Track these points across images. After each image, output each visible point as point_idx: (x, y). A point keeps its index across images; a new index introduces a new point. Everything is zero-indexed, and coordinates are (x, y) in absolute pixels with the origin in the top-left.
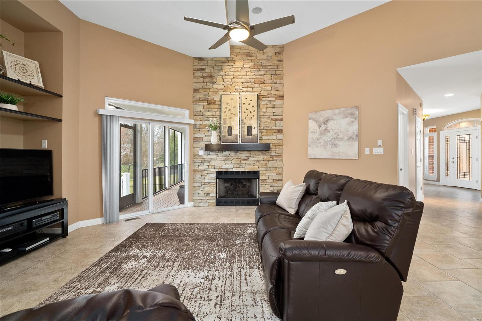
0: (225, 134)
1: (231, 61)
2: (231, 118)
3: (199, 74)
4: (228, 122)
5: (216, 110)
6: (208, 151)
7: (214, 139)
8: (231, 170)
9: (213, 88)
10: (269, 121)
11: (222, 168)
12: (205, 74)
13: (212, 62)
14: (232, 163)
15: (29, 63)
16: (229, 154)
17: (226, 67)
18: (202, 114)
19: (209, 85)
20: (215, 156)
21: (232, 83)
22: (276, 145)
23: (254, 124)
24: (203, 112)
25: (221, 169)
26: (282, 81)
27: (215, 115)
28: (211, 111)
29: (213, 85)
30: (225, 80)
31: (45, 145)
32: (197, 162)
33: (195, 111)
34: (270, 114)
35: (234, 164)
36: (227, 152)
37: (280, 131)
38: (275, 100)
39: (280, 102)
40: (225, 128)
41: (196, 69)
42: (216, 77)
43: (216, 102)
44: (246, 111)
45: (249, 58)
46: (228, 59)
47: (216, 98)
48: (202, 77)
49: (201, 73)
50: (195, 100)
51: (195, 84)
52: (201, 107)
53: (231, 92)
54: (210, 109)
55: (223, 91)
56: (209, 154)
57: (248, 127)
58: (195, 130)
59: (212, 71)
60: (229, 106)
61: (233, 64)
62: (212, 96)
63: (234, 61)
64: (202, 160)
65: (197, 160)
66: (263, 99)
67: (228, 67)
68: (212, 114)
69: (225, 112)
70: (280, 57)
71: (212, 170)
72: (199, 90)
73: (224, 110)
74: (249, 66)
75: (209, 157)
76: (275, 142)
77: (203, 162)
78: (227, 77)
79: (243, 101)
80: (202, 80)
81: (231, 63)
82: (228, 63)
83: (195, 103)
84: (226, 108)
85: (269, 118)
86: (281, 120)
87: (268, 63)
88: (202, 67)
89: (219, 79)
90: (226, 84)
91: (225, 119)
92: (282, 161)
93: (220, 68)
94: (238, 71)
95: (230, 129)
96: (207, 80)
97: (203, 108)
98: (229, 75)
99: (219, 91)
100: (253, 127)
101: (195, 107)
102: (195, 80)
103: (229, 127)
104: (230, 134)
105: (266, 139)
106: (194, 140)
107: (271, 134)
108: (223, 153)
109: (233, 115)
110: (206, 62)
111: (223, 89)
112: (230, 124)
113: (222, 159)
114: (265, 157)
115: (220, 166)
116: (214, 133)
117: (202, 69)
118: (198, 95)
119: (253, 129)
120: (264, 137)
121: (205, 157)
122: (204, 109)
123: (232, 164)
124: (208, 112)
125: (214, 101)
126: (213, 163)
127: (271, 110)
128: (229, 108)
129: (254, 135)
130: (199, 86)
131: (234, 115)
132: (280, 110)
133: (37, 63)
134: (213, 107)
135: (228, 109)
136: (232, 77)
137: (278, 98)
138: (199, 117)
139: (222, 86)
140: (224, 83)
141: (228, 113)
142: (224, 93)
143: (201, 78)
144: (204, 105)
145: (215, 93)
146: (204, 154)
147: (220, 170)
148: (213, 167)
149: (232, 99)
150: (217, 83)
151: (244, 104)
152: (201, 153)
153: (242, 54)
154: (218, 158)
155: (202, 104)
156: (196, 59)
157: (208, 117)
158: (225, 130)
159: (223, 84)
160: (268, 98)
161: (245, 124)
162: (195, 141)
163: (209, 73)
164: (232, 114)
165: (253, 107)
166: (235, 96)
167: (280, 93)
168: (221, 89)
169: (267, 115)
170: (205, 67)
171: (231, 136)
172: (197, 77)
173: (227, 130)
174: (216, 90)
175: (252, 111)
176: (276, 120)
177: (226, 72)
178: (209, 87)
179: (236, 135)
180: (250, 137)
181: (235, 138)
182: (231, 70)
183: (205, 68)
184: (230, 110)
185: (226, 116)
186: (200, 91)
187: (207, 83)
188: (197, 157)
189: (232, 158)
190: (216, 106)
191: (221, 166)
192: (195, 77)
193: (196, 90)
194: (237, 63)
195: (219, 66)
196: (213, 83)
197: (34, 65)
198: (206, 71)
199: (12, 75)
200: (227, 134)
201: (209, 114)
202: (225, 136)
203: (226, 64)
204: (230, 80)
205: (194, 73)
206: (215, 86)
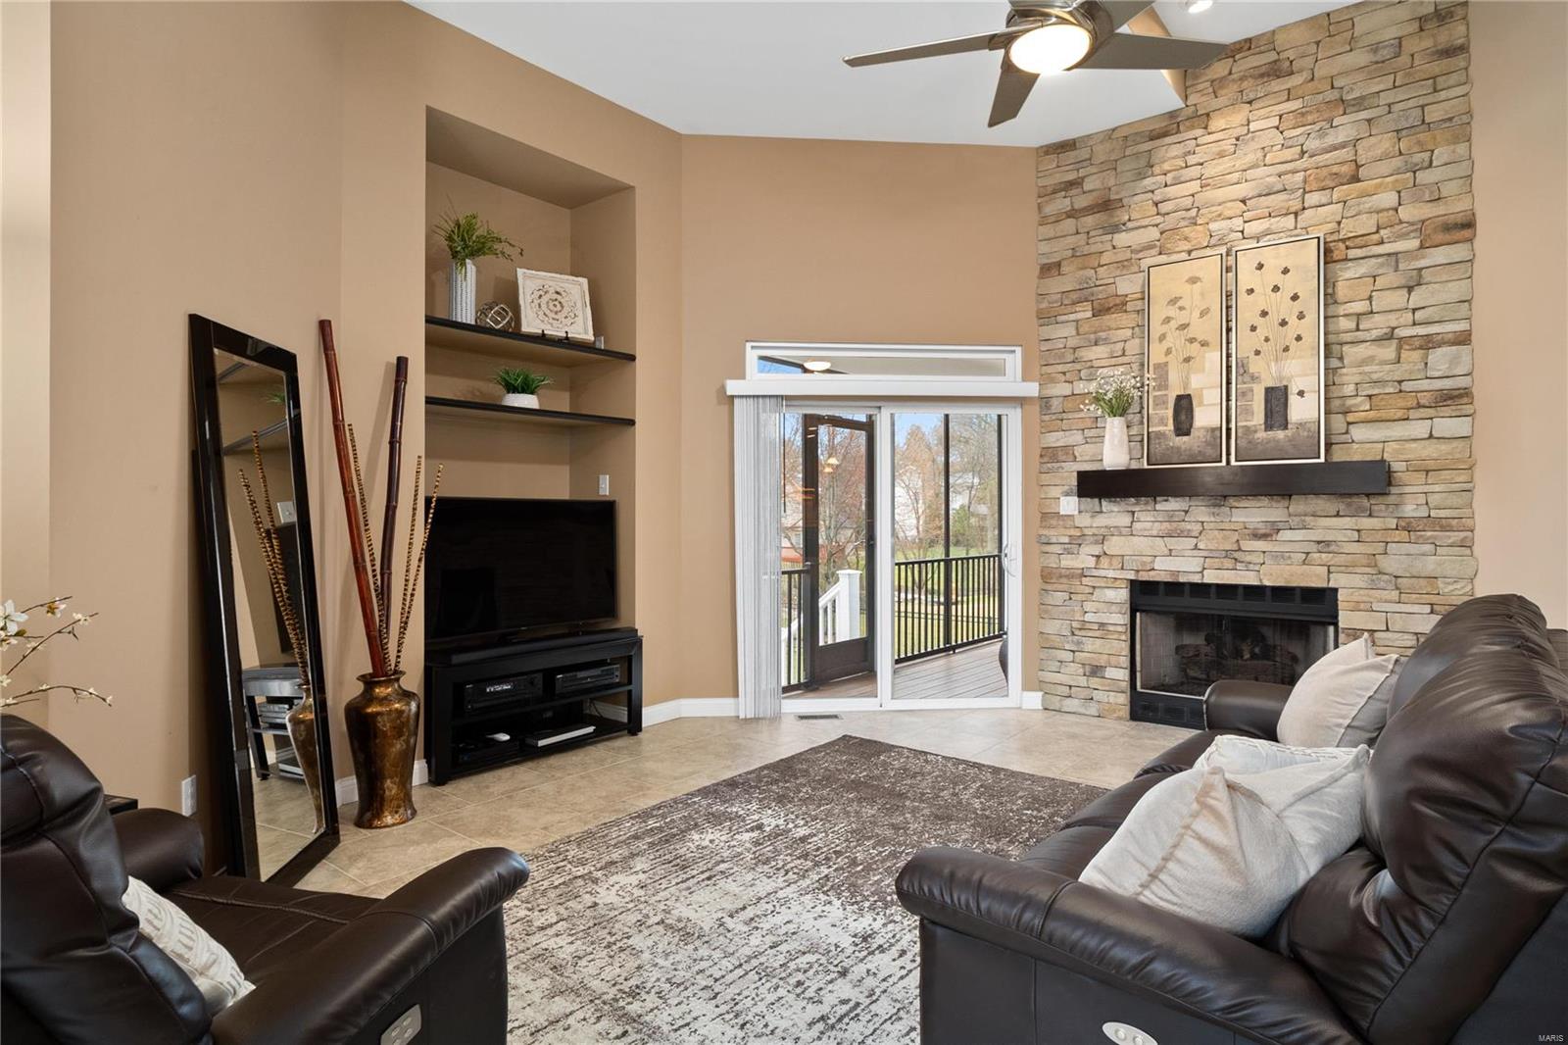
0: (1161, 428)
1: (1187, 123)
2: (1187, 360)
3: (1062, 203)
4: (1174, 376)
5: (1129, 332)
6: (1096, 500)
7: (1114, 452)
8: (1196, 579)
9: (1114, 247)
10: (1388, 351)
11: (1153, 569)
12: (1082, 202)
13: (1108, 145)
14: (1196, 547)
15: (567, 286)
16: (1186, 512)
17: (1170, 153)
18: (1070, 358)
19: (1098, 239)
20: (1126, 520)
21: (1194, 212)
22: (1431, 465)
23: (1303, 375)
24: (1075, 349)
25: (1152, 573)
26: (1461, 149)
27: (1124, 355)
28: (1106, 341)
29: (1116, 236)
30: (1164, 208)
31: (605, 489)
32: (1054, 540)
33: (1045, 346)
34: (1392, 320)
35: (1205, 554)
36: (1174, 504)
37: (1454, 398)
38: (1422, 247)
39: (1458, 252)
40: (1161, 402)
41: (1050, 189)
42: (1125, 201)
43: (1125, 304)
44: (1259, 321)
45: (1277, 85)
46: (1177, 117)
47: (1128, 286)
48: (1072, 214)
49: (1067, 201)
50: (1044, 305)
51: (1044, 247)
52: (1070, 330)
53: (1189, 252)
54: (1103, 335)
55: (1154, 251)
56: (1101, 512)
57: (1269, 391)
58: (1047, 418)
59: (1112, 182)
60: (1181, 308)
61: (1198, 132)
62: (1112, 280)
63: (1203, 119)
64: (1073, 532)
65: (1052, 532)
66: (1352, 253)
67: (1176, 150)
68: (1112, 352)
69: (1162, 338)
70: (1455, 33)
71: (1111, 574)
72: (1059, 265)
73: (1157, 329)
74: (1275, 121)
75: (1101, 521)
76: (1425, 454)
77: (1077, 541)
78: (1171, 191)
79: (1247, 276)
80: (1069, 225)
81: (1192, 127)
82: (1178, 132)
83: (1046, 317)
84: (1168, 320)
85: (1390, 336)
86: (1463, 339)
87: (1379, 83)
88: (1071, 176)
89: (1139, 207)
90: (1169, 222)
91: (1162, 368)
92: (1466, 545)
93: (1143, 162)
94: (1221, 155)
95: (1184, 406)
96: (1089, 221)
97: (1074, 333)
98: (1182, 179)
99: (1140, 255)
100: (1293, 389)
101: (1047, 331)
102: (1047, 231)
103: (1179, 398)
104: (1183, 425)
105: (1364, 442)
106: (1041, 456)
107: (1400, 414)
108: (1158, 507)
109: (1196, 345)
110: (1084, 154)
111: (1154, 246)
112: (1186, 385)
113: (1155, 533)
114: (1366, 523)
115: (1144, 559)
116: (1115, 428)
117: (1072, 184)
118: (1056, 285)
119: (1293, 399)
120: (1358, 433)
121: (1084, 521)
122: (1078, 334)
123: (1196, 553)
124: (1096, 345)
125: (1118, 301)
126: (1115, 545)
127: (1398, 298)
128: (1182, 318)
129: (1301, 425)
130: (1058, 250)
131: (1204, 344)
132: (1455, 291)
133: (584, 281)
134: (1114, 326)
135: (1173, 324)
136: (1195, 186)
137: (1440, 237)
138: (1060, 368)
139: (1154, 233)
140: (1159, 219)
141: (1175, 340)
142: (1163, 259)
143: (1069, 217)
144: (1077, 321)
145: (1123, 265)
146: (1080, 512)
147: (1144, 577)
148: (1116, 563)
149: (1193, 280)
150: (1130, 225)
151: (1251, 291)
152: (1069, 505)
153: (1242, 79)
154: (1137, 525)
155: (1072, 317)
156: (1047, 153)
157: (1096, 364)
158: (1161, 412)
159: (1157, 225)
160: (1382, 243)
161: (1254, 378)
162: (1045, 459)
163: (1094, 194)
164: (1192, 340)
165: (1295, 298)
166: (1209, 268)
167: (1456, 208)
168: (1149, 247)
169: (1378, 325)
170: (1082, 173)
171: (1188, 433)
172: (1053, 219)
173: (1170, 412)
174: (1128, 255)
175: (1293, 320)
176: (1428, 343)
177: (1170, 171)
178: (1099, 247)
179: (1213, 430)
180: (1280, 434)
181: (1207, 443)
182: (1192, 160)
183: (1083, 178)
184: (1184, 327)
185: (1168, 352)
186: (1065, 269)
187: (1092, 234)
188: (1054, 522)
189: (1199, 527)
190: (1128, 320)
191: (1149, 559)
192: (1043, 221)
193: (1049, 269)
194: (1217, 123)
195: (1136, 155)
196: (1115, 229)
197: (576, 289)
198: (1087, 186)
199: (530, 324)
200: (1171, 426)
201: (1097, 353)
202: (1160, 435)
203: (1168, 140)
204: (1188, 202)
205: (1040, 207)
206: (1122, 239)
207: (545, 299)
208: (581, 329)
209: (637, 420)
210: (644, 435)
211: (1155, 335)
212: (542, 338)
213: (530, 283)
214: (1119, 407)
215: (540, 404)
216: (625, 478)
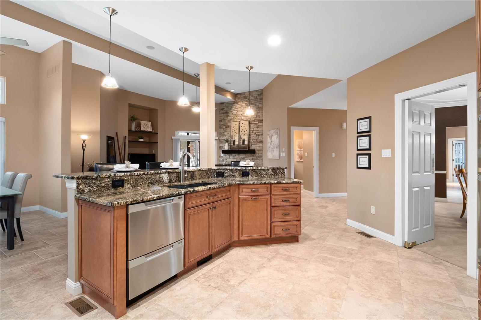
2: (235, 135)
3: (222, 112)
5: (229, 131)
7: (226, 148)
10: (255, 136)
13: (227, 104)
15: (148, 123)
17: (234, 106)
20: (229, 157)
22: (259, 150)
23: (246, 138)
24: (223, 132)
26: (262, 111)
27: (229, 134)
30: (233, 114)
31: (154, 152)
33: (220, 132)
34: (255, 132)
36: (234, 155)
37: (261, 142)
38: (258, 123)
39: (261, 124)
40: (232, 141)
41: (220, 109)
42: (229, 112)
43: (229, 127)
44: (242, 131)
45: (245, 100)
47: (229, 124)
48: (223, 113)
49: (222, 111)
50: (220, 126)
51: (220, 117)
52: (222, 130)
53: (236, 120)
54: (226, 131)
57: (243, 140)
58: (220, 142)
59: (228, 109)
60: (234, 128)
61: (237, 104)
62: (227, 123)
63: (238, 103)
64: (223, 159)
65: (221, 159)
66: (252, 123)
67: (235, 106)
70: (261, 97)
72: (221, 120)
73: (232, 131)
74: (245, 104)
75: (226, 157)
76: (259, 149)
77: (223, 160)
78: (234, 112)
79: (241, 125)
83: (220, 128)
84: (233, 130)
85: (255, 134)
86: (262, 135)
87: (255, 101)
88: (223, 108)
89: (230, 114)
90: (234, 116)
91: (232, 136)
92: (262, 160)
94: (239, 108)
95: (234, 141)
96: (225, 114)
100: (245, 140)
101: (220, 130)
102: (220, 115)
103: (234, 140)
104: (234, 144)
105: (253, 147)
106: (220, 147)
107: (256, 144)
110: (224, 105)
112: (235, 139)
114: (253, 157)
116: (227, 144)
117: (223, 109)
118: (222, 123)
119: (245, 141)
120: (253, 146)
121: (224, 157)
122: (224, 130)
126: (228, 160)
127: (255, 129)
129: (246, 145)
131: (237, 133)
132: (261, 129)
133: (150, 122)
135: (234, 130)
136: (236, 111)
137: (260, 122)
138: (222, 135)
139: (232, 117)
140: (233, 115)
142: (233, 121)
144: (223, 128)
145: (229, 121)
149: (236, 124)
150: (230, 116)
151: (241, 127)
152: (222, 155)
153: (242, 98)
156: (220, 104)
157: (226, 135)
160: (255, 122)
161: (241, 138)
164: (235, 133)
165: (246, 128)
166: (237, 123)
167: (261, 118)
168: (232, 119)
169: (254, 132)
170: (224, 108)
173: (233, 142)
174: (229, 120)
175: (245, 131)
176: (259, 135)
177: (234, 109)
178: (226, 118)
179: (237, 145)
180: (244, 146)
181: (237, 147)
182: (236, 108)
185: (233, 134)
186: (222, 121)
187: (225, 116)
188: (221, 157)
189: (236, 158)
190: (229, 129)
192: (220, 114)
193: (220, 121)
194: (239, 104)
195: (231, 106)
196: (228, 116)
197: (149, 123)
198: (225, 110)
199: (143, 129)
200: (233, 144)
201: (226, 133)
202: (232, 145)
203: (234, 105)
204: (236, 114)
205: (219, 112)
206: (229, 118)
207: (145, 125)
208: (150, 129)
209: (158, 142)
210: (158, 143)
211: (231, 132)
212: (144, 131)
213: (142, 123)
214: (227, 141)
215: (144, 140)
216: (157, 151)
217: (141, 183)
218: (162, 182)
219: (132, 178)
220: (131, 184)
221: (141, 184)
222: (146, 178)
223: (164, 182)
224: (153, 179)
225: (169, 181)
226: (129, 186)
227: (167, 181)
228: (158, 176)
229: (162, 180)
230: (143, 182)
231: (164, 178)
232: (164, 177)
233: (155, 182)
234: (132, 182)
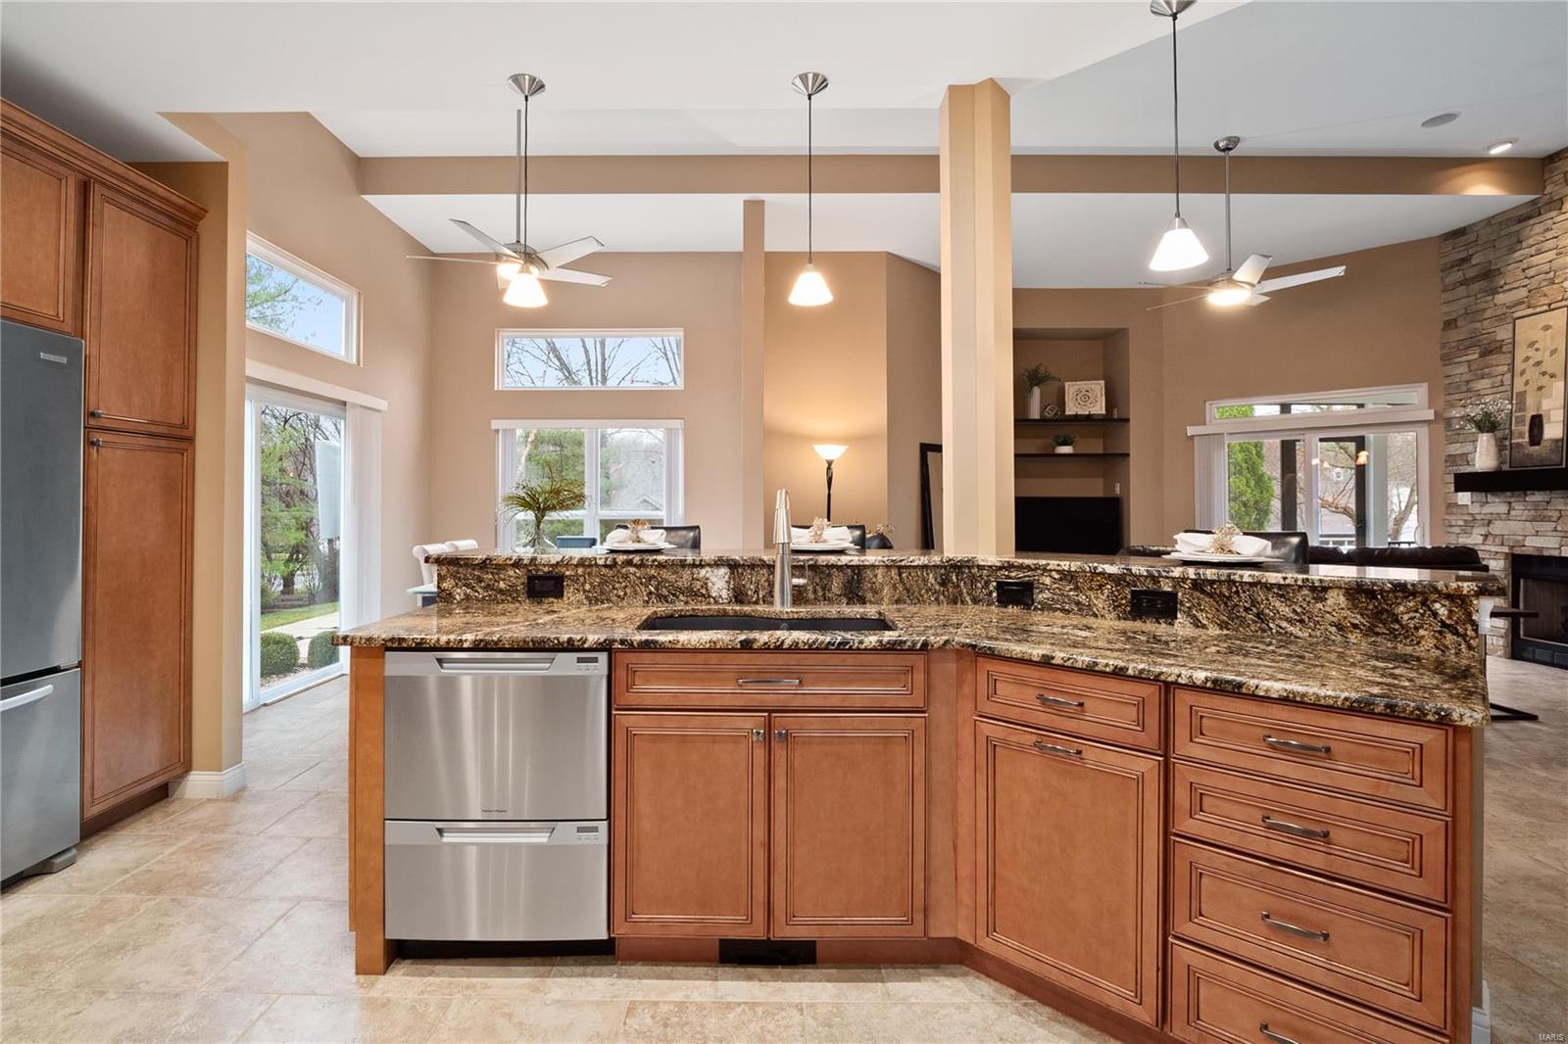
0: (1520, 440)
1: (1547, 207)
2: (1540, 388)
3: (1457, 276)
4: (1530, 401)
5: (1506, 368)
6: (1483, 494)
7: (1484, 457)
8: (1556, 553)
9: (1495, 305)
11: (1524, 546)
12: (1471, 273)
13: (1489, 230)
14: (1555, 530)
15: (1093, 386)
16: (1548, 503)
17: (1535, 231)
18: (1466, 389)
19: (1483, 300)
20: (1503, 509)
21: (1551, 275)
24: (1468, 382)
25: (1524, 548)
27: (1502, 385)
28: (1489, 376)
29: (1496, 296)
30: (1531, 272)
31: (1118, 490)
32: (1454, 523)
33: (1445, 381)
35: (1563, 534)
36: (1538, 497)
40: (1521, 421)
41: (1448, 266)
42: (1502, 270)
43: (1501, 347)
46: (1539, 203)
47: (1503, 333)
48: (1465, 282)
49: (1460, 273)
50: (1446, 351)
51: (1445, 309)
52: (1463, 369)
53: (1550, 305)
54: (1487, 370)
55: (1523, 306)
56: (1488, 503)
58: (1449, 433)
59: (1491, 257)
60: (1537, 350)
61: (1554, 213)
62: (1493, 330)
63: (1557, 204)
64: (1469, 518)
65: (1453, 517)
67: (1538, 229)
68: (1494, 383)
69: (1523, 373)
71: (1493, 549)
72: (1455, 320)
73: (1519, 366)
75: (1487, 509)
77: (1470, 524)
78: (1535, 260)
80: (1462, 290)
81: (1550, 210)
82: (1540, 214)
83: (1447, 359)
84: (1527, 359)
88: (1463, 255)
89: (1512, 274)
90: (1534, 283)
91: (1522, 395)
93: (1515, 239)
95: (1537, 423)
96: (1476, 287)
97: (1466, 370)
98: (1543, 250)
99: (1513, 310)
101: (1448, 370)
102: (1448, 296)
103: (1533, 418)
104: (1536, 437)
106: (1446, 461)
108: (1527, 499)
109: (1547, 377)
110: (1472, 237)
111: (1523, 302)
112: (1539, 407)
113: (1524, 518)
115: (1518, 538)
116: (1485, 442)
117: (1464, 260)
118: (1455, 336)
121: (1475, 509)
122: (1470, 371)
123: (1555, 533)
124: (1483, 378)
125: (1498, 345)
126: (1498, 528)
128: (1537, 356)
130: (1457, 308)
131: (1553, 376)
133: (1102, 383)
134: (1494, 363)
135: (1531, 362)
136: (1551, 255)
138: (1458, 396)
139: (1523, 292)
140: (1526, 282)
141: (1532, 374)
142: (1530, 311)
143: (1461, 285)
144: (1468, 361)
145: (1500, 318)
146: (1472, 503)
147: (1518, 551)
148: (1498, 541)
149: (1547, 328)
150: (1506, 288)
152: (1462, 498)
154: (1513, 513)
155: (1464, 358)
156: (1445, 240)
157: (1482, 392)
158: (1520, 428)
159: (1526, 286)
162: (1448, 464)
163: (1479, 267)
164: (1544, 374)
168: (1519, 303)
170: (1471, 252)
171: (1538, 444)
172: (1451, 287)
173: (1526, 428)
174: (1504, 310)
177: (1533, 245)
178: (1484, 306)
179: (1557, 441)
181: (1552, 451)
182: (1549, 235)
183: (1471, 255)
184: (1538, 364)
185: (1527, 383)
186: (1459, 324)
187: (1479, 296)
188: (1454, 510)
189: (1557, 514)
190: (1506, 359)
191: (1521, 538)
192: (1445, 289)
193: (1450, 324)
195: (1509, 235)
196: (1494, 292)
197: (1098, 387)
198: (1474, 262)
199: (1071, 409)
200: (1527, 439)
201: (1484, 384)
202: (1519, 445)
203: (1531, 222)
204: (1546, 267)
205: (1442, 279)
206: (1501, 298)
207: (1080, 395)
208: (1099, 408)
209: (1131, 453)
210: (1132, 459)
211: (1517, 371)
212: (1076, 418)
213: (1071, 389)
214: (1487, 424)
215: (1074, 450)
216: (1126, 487)
217: (622, 594)
218: (703, 595)
219: (589, 574)
220: (585, 591)
221: (619, 596)
222: (639, 578)
223: (710, 596)
224: (667, 581)
225: (736, 597)
226: (581, 596)
227: (724, 594)
228: (686, 574)
229: (704, 591)
230: (628, 590)
231: (710, 585)
232: (714, 579)
233: (674, 595)
234: (587, 587)
